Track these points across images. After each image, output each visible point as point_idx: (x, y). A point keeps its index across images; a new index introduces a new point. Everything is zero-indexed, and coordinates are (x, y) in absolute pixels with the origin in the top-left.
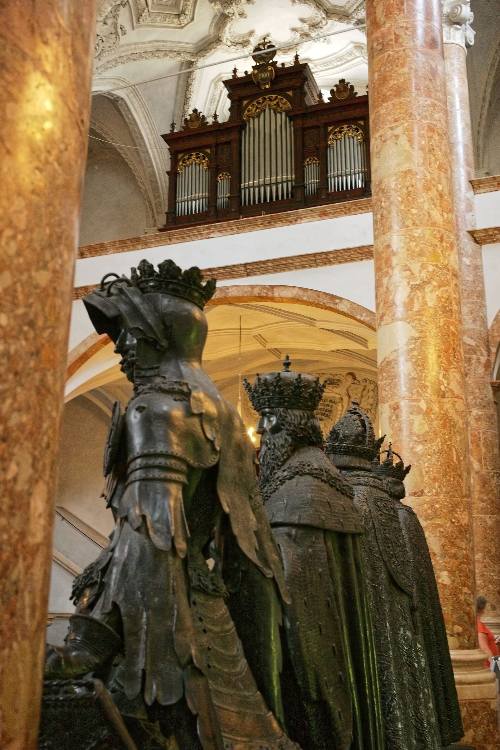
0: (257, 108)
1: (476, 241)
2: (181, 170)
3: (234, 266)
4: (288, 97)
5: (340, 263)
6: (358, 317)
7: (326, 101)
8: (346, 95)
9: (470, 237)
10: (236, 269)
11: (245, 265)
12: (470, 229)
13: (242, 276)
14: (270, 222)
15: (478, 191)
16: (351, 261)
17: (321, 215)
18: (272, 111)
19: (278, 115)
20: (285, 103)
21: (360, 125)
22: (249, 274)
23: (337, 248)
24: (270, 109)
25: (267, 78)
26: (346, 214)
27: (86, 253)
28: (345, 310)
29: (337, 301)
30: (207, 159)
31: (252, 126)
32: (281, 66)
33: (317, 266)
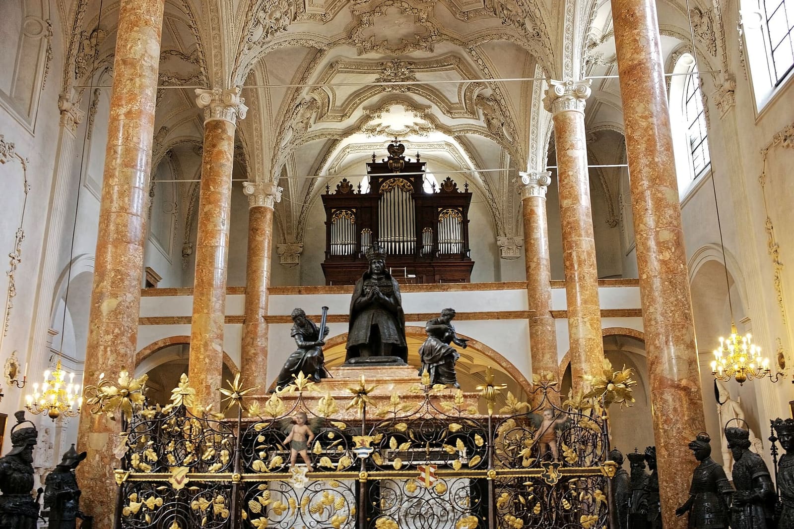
0: (389, 186)
1: (553, 317)
2: (334, 221)
3: (411, 314)
4: (410, 181)
5: (475, 319)
6: (487, 353)
7: (438, 191)
8: (451, 189)
9: (550, 314)
10: (412, 316)
11: (418, 314)
12: (550, 309)
13: (415, 320)
14: (431, 288)
15: (554, 287)
16: (482, 319)
17: (462, 288)
18: (400, 189)
19: (404, 193)
20: (409, 186)
21: (459, 210)
22: (419, 320)
23: (475, 311)
24: (398, 188)
25: (398, 167)
26: (478, 289)
27: (303, 291)
28: (479, 348)
29: (475, 342)
30: (353, 216)
31: (385, 197)
32: (408, 160)
33: (461, 320)
